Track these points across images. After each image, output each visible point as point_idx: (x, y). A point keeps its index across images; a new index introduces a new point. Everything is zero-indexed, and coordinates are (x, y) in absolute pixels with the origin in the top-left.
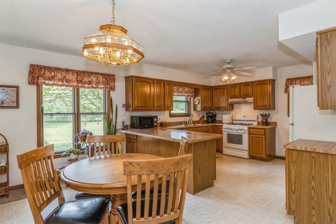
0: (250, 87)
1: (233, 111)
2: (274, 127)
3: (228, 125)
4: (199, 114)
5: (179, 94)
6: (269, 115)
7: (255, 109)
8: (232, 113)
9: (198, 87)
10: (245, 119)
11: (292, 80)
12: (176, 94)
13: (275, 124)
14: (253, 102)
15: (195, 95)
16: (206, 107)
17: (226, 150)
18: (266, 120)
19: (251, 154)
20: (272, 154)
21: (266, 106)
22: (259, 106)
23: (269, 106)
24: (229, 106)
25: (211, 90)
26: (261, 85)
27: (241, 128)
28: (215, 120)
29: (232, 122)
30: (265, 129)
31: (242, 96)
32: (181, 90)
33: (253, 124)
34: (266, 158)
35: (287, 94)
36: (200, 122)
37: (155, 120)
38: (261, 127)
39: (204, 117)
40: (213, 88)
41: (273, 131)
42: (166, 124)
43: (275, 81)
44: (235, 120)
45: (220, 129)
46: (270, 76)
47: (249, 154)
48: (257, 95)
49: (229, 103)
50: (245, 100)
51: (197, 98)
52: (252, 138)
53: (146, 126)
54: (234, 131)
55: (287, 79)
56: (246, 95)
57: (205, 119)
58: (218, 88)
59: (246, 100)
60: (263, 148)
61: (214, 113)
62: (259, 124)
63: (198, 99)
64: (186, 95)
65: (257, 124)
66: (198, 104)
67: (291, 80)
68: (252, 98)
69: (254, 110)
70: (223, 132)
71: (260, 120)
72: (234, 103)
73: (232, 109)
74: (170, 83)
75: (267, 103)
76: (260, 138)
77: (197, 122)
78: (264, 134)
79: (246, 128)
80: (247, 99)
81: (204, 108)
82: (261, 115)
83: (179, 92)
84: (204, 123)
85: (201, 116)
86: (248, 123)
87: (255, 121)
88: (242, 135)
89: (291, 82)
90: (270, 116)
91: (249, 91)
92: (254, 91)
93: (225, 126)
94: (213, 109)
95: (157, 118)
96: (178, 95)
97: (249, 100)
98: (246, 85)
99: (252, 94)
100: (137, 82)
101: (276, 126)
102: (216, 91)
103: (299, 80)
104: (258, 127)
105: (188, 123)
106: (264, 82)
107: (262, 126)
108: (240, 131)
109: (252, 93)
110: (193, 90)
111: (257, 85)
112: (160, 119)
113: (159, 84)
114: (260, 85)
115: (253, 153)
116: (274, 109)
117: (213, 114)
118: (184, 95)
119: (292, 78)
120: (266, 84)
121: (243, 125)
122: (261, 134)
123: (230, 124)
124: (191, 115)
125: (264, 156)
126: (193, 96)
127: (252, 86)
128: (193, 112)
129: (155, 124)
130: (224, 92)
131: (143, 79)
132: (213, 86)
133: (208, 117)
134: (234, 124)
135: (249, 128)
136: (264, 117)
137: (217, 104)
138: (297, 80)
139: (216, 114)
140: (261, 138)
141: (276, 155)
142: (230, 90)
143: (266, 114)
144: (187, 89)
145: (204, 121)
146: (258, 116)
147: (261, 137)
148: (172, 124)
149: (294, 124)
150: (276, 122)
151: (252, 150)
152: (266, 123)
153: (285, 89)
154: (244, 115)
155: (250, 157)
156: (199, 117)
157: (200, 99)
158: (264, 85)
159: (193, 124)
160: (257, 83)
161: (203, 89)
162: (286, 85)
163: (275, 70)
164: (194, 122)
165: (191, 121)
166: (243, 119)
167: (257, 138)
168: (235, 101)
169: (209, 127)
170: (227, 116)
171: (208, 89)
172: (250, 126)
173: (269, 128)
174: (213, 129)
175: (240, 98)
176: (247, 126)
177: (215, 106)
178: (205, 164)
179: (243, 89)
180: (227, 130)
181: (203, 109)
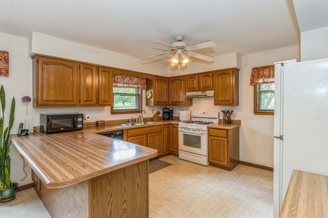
0: (210, 79)
1: (192, 106)
2: (238, 126)
3: (184, 124)
4: (153, 110)
5: (125, 85)
6: (232, 111)
7: (216, 104)
8: (191, 108)
9: (150, 78)
10: (205, 116)
11: (260, 69)
12: (121, 85)
13: (239, 122)
14: (213, 96)
15: (147, 88)
16: (160, 102)
17: (182, 154)
18: (229, 118)
19: (211, 160)
20: (236, 158)
21: (229, 101)
22: (220, 101)
23: (232, 101)
24: (186, 100)
25: (167, 81)
26: (223, 75)
27: (199, 128)
28: (172, 116)
29: (190, 119)
30: (227, 130)
31: (201, 89)
32: (128, 80)
33: (213, 123)
34: (229, 167)
35: (253, 86)
36: (154, 120)
37: (80, 119)
38: (222, 127)
39: (158, 113)
40: (170, 79)
41: (237, 131)
42: (104, 123)
43: (239, 71)
44: (194, 117)
45: (176, 128)
46: (233, 65)
47: (209, 161)
48: (218, 88)
49: (186, 97)
50: (204, 94)
51: (150, 90)
52: (211, 140)
53: (62, 129)
54: (191, 131)
55: (253, 68)
56: (206, 87)
57: (161, 115)
58: (174, 79)
59: (206, 94)
60: (224, 154)
61: (171, 109)
62: (220, 122)
63: (150, 92)
64: (135, 86)
65: (218, 122)
66: (151, 97)
67: (258, 70)
68: (213, 91)
69: (214, 105)
70: (179, 131)
71: (222, 117)
72: (193, 98)
73: (191, 104)
74: (108, 69)
75: (230, 97)
76: (221, 141)
77: (150, 119)
78: (226, 136)
79: (205, 127)
80: (207, 92)
81: (157, 102)
82: (223, 111)
83: (124, 83)
84: (159, 120)
85: (155, 112)
86: (208, 121)
87: (216, 119)
88: (200, 136)
89: (258, 72)
90: (233, 113)
91: (209, 83)
92: (214, 82)
93: (181, 125)
94: (170, 103)
95: (82, 117)
96: (124, 87)
97: (209, 94)
98: (206, 76)
99: (213, 87)
100: (46, 64)
101: (240, 125)
102: (172, 83)
103: (267, 70)
104: (219, 127)
105: (137, 121)
106: (227, 72)
107: (224, 126)
108: (198, 131)
109: (213, 85)
110: (145, 81)
111: (219, 75)
112: (88, 118)
113: (89, 70)
114: (221, 75)
115: (213, 159)
116: (238, 104)
117: (169, 110)
118: (131, 87)
119: (259, 67)
120: (228, 74)
121: (202, 124)
122: (223, 136)
123: (188, 122)
124: (142, 111)
125: (226, 164)
126: (144, 88)
127: (213, 76)
128: (144, 107)
129: (79, 126)
130: (181, 83)
131: (59, 61)
132: (169, 77)
133: (164, 113)
134: (192, 122)
135: (209, 128)
136: (226, 114)
137: (174, 98)
138: (265, 69)
139: (173, 110)
140: (223, 142)
141: (240, 160)
142: (187, 82)
143: (228, 111)
144: (135, 80)
145: (159, 118)
146: (219, 113)
147: (223, 140)
148: (115, 123)
149: (284, 138)
150: (240, 121)
151: (212, 156)
152: (228, 121)
153: (251, 80)
154: (204, 112)
155: (210, 163)
156: (153, 113)
157: (152, 91)
158: (226, 75)
159: (143, 122)
160: (218, 73)
161: (157, 80)
162: (252, 75)
163: (239, 57)
164: (146, 120)
165: (141, 118)
166: (202, 115)
167: (217, 141)
168: (193, 94)
169: (163, 125)
170: (185, 112)
171: (163, 80)
172: (210, 126)
173: (233, 129)
174: (167, 128)
175: (198, 91)
176: (206, 126)
177: (172, 101)
178: (125, 206)
179: (203, 80)
180: (183, 130)
181: (157, 104)
